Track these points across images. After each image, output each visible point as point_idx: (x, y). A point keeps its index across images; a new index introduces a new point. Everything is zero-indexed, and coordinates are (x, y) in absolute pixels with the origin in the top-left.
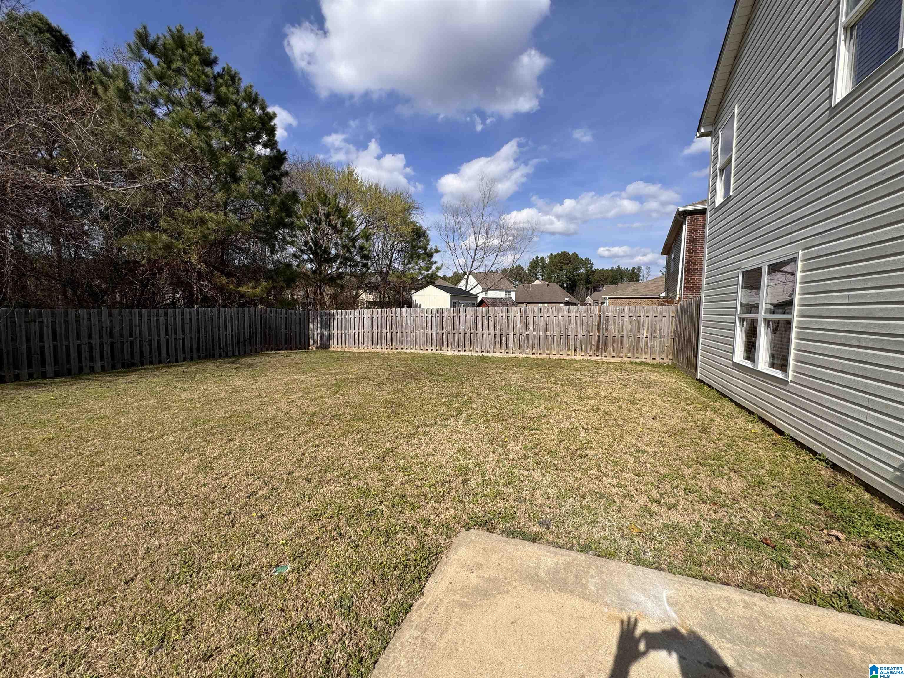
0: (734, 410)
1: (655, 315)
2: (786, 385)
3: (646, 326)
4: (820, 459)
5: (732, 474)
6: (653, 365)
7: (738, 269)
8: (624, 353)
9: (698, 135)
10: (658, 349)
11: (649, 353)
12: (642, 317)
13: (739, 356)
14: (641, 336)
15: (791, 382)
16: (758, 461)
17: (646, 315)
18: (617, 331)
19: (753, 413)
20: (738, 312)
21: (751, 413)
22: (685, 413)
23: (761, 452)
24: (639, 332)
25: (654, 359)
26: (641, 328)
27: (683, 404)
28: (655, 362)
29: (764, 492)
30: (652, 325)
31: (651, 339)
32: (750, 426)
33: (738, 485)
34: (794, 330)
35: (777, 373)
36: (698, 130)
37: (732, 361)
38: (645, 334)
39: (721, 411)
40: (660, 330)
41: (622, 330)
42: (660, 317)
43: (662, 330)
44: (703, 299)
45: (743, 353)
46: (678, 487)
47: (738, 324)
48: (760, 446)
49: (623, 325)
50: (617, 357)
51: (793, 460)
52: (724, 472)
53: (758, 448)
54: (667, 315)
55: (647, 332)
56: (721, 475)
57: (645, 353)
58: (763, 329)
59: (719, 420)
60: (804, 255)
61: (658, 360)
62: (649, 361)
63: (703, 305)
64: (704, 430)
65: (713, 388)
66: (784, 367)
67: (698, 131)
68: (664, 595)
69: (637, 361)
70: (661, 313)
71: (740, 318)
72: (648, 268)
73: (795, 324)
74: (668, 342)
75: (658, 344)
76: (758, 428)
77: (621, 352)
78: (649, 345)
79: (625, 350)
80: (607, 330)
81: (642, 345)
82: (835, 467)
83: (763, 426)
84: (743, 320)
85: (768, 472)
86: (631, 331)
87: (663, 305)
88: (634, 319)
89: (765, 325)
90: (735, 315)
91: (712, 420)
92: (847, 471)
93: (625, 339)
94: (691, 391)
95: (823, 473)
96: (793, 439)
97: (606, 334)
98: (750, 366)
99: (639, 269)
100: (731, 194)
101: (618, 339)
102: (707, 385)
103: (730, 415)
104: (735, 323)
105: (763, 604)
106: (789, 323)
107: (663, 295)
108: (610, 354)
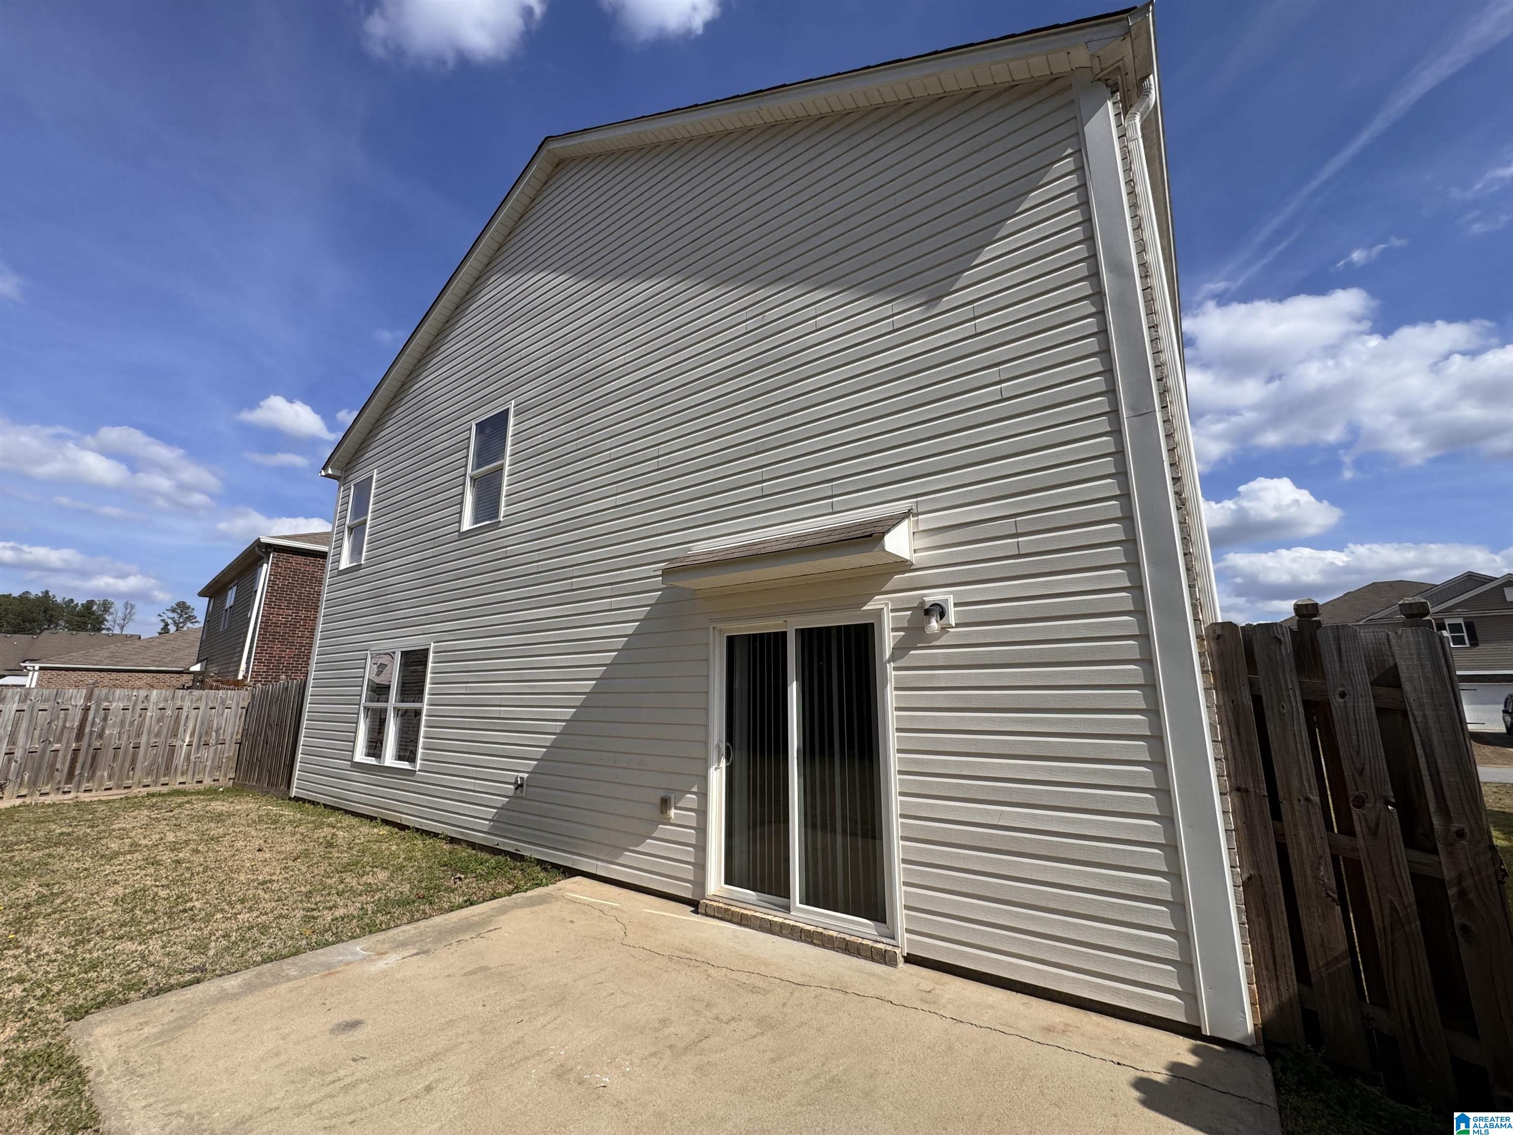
0: (355, 821)
1: (211, 705)
2: (413, 776)
3: (191, 725)
4: (441, 838)
5: (375, 870)
6: (198, 793)
7: (367, 650)
8: (136, 779)
9: (323, 473)
10: (209, 763)
11: (190, 773)
12: (185, 709)
13: (360, 756)
14: (179, 743)
15: (419, 771)
16: (392, 854)
17: (194, 705)
18: (125, 737)
19: (376, 818)
20: (363, 700)
21: (372, 818)
22: (298, 836)
23: (394, 848)
24: (176, 736)
25: (201, 782)
26: (181, 729)
27: (289, 828)
28: (201, 787)
29: (406, 872)
30: (202, 723)
31: (198, 746)
32: (376, 830)
33: (383, 875)
34: (424, 718)
35: (405, 765)
36: (325, 468)
37: (351, 761)
38: (187, 740)
39: (339, 825)
40: (217, 732)
41: (139, 735)
42: (220, 709)
43: (221, 731)
44: (311, 682)
45: (364, 749)
46: (329, 894)
47: (362, 715)
48: (391, 843)
49: (141, 725)
50: (118, 787)
51: (421, 846)
52: (367, 870)
53: (390, 845)
54: (234, 707)
55: (192, 735)
56: (365, 873)
57: (182, 774)
58: (392, 719)
59: (341, 833)
60: (435, 647)
61: (208, 782)
62: (190, 786)
63: (310, 691)
64: (330, 845)
65: (318, 803)
66: (412, 759)
67: (323, 469)
68: (359, 949)
69: (165, 789)
70: (223, 702)
71: (365, 708)
72: (129, 608)
73: (424, 712)
74: (230, 750)
75: (211, 756)
76: (384, 830)
77: (128, 778)
78: (192, 758)
79: (138, 773)
80: (101, 736)
81: (180, 759)
82: (452, 840)
83: (388, 828)
84: (369, 709)
85: (404, 859)
86: (158, 735)
87: (217, 688)
88: (169, 712)
89: (394, 714)
90: (359, 704)
91: (334, 834)
92: (460, 839)
93: (142, 750)
94: (288, 813)
95: (445, 847)
96: (417, 830)
97: (97, 744)
98: (375, 763)
99: (106, 606)
100: (363, 562)
101: (126, 752)
102: (309, 801)
103: (351, 827)
104: (358, 714)
105: (424, 924)
106: (418, 713)
107: (197, 668)
108: (101, 784)
